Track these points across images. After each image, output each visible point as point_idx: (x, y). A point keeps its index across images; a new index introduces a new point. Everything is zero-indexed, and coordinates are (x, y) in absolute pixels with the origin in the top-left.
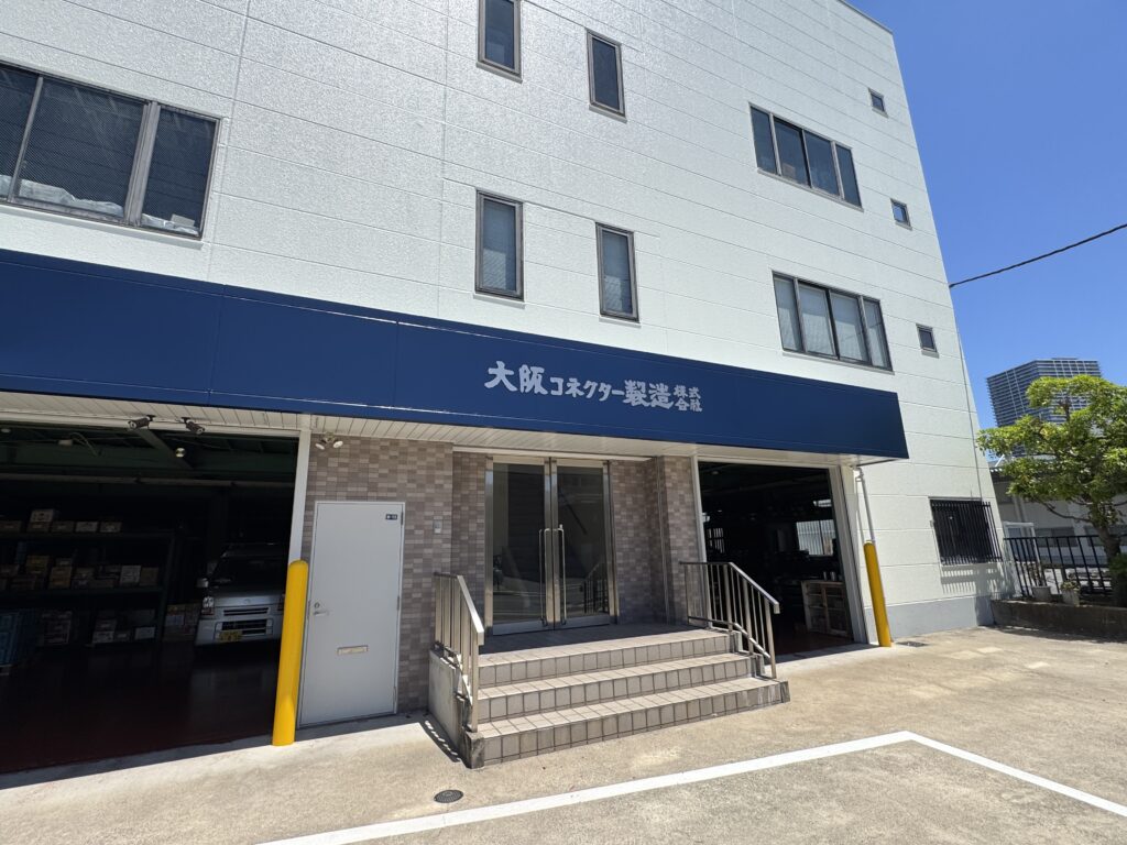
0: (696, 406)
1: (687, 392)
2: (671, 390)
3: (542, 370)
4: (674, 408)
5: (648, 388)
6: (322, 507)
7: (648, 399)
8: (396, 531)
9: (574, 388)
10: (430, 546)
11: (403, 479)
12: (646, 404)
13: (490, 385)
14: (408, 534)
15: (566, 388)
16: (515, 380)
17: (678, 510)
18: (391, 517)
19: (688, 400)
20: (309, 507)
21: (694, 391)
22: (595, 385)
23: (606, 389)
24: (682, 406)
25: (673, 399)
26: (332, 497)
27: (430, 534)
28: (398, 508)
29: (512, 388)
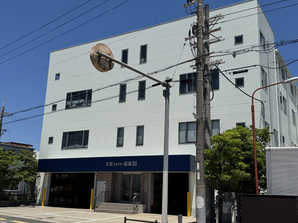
0: (136, 165)
1: (135, 162)
2: (132, 162)
3: (112, 162)
4: (132, 165)
5: (128, 162)
6: (98, 182)
7: (128, 165)
8: (105, 185)
9: (116, 165)
10: (108, 188)
11: (106, 178)
12: (127, 165)
13: (106, 165)
14: (106, 186)
15: (115, 164)
16: (109, 164)
17: (146, 183)
18: (105, 183)
19: (134, 164)
20: (96, 182)
21: (136, 162)
22: (119, 163)
23: (121, 164)
24: (133, 165)
25: (132, 164)
26: (99, 181)
27: (109, 186)
28: (105, 182)
29: (108, 166)
